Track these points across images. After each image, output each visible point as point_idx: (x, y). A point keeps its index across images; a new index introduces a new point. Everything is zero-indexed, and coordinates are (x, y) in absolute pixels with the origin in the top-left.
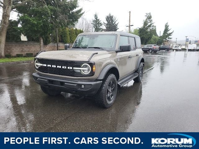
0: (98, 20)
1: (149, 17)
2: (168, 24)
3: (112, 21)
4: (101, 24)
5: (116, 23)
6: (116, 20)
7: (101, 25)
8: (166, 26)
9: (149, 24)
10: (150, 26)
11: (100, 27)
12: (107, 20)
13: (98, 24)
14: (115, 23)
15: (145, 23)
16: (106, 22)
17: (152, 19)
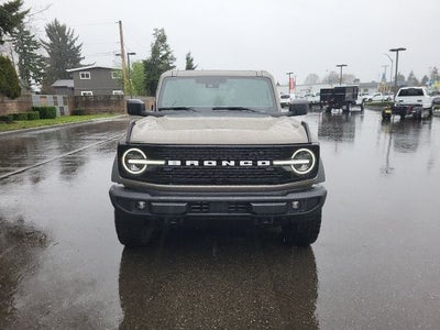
0: (28, 33)
1: (162, 39)
2: (192, 56)
3: (65, 38)
4: (35, 43)
5: (76, 45)
6: (74, 37)
7: (37, 45)
8: (188, 59)
9: (164, 52)
10: (165, 57)
11: (35, 51)
12: (49, 35)
13: (28, 42)
14: (72, 43)
15: (155, 51)
16: (48, 40)
17: (167, 42)
